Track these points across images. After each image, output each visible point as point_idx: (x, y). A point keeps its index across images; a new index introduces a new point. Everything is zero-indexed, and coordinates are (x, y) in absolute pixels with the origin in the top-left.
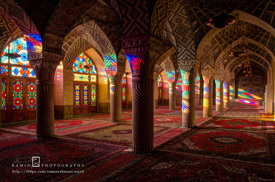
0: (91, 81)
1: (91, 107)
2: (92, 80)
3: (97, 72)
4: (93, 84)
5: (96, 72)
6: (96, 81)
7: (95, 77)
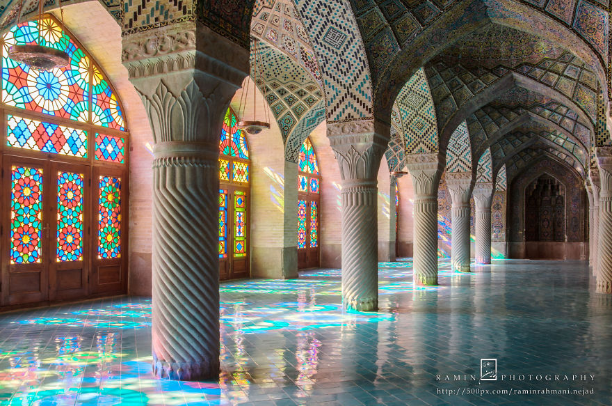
0: (234, 180)
1: (234, 260)
2: (237, 178)
3: (250, 154)
4: (239, 189)
5: (246, 153)
6: (246, 181)
7: (244, 167)
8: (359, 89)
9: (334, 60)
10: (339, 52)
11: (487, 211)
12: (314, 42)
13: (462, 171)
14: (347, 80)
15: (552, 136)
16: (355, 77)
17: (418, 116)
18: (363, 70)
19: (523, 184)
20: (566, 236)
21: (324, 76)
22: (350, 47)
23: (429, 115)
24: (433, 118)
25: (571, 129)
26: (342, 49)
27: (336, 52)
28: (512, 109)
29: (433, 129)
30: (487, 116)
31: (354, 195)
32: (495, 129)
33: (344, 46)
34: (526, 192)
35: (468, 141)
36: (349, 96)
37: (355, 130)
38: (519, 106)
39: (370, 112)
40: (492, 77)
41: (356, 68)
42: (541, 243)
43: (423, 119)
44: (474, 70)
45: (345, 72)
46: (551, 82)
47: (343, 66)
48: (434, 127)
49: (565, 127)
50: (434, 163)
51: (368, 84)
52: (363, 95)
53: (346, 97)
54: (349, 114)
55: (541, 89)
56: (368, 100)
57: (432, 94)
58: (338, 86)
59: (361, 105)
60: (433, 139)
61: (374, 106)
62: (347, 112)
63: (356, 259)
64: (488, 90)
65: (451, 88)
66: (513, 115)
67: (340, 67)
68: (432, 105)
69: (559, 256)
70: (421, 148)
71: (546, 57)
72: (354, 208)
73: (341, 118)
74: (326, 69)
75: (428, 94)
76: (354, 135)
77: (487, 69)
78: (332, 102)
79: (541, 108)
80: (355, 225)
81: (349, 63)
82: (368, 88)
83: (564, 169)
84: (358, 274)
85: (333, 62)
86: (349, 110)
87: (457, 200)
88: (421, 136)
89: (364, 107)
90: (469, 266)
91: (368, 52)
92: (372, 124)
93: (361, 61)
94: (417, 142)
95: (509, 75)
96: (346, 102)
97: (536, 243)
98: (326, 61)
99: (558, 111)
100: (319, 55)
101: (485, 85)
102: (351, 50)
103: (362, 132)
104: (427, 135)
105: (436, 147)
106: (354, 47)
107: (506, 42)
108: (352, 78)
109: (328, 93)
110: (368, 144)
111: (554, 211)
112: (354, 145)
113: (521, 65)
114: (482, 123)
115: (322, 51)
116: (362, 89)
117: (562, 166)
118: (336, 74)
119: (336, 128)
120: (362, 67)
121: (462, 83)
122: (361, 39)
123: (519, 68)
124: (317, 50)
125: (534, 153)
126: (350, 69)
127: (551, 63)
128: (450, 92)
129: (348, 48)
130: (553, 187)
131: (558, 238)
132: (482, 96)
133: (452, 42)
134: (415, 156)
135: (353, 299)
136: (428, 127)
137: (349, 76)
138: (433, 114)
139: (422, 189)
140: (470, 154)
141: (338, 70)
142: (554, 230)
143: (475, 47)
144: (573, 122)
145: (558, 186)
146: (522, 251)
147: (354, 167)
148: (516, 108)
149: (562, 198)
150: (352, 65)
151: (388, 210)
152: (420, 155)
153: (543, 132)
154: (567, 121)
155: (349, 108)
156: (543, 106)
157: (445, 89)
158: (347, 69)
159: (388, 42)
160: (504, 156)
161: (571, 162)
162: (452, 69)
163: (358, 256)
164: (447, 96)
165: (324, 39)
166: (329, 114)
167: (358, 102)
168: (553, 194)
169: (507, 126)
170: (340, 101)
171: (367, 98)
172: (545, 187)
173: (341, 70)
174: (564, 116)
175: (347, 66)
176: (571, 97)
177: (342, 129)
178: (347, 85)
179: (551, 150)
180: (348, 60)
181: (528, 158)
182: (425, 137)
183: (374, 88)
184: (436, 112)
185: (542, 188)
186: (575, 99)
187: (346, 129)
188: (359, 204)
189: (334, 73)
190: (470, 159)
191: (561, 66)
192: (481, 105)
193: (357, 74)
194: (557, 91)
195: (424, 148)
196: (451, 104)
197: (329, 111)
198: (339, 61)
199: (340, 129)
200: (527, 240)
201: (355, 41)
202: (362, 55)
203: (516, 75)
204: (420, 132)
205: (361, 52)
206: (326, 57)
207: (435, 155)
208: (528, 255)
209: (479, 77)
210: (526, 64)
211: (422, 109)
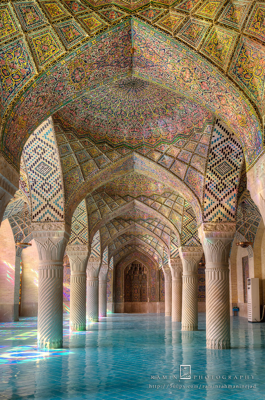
8: (55, 202)
9: (40, 182)
10: (45, 178)
11: (104, 283)
12: (28, 169)
13: (94, 257)
14: (48, 196)
15: (144, 238)
16: (53, 195)
17: (76, 221)
18: (59, 191)
19: (123, 266)
20: (148, 299)
21: (32, 191)
22: (53, 176)
23: (83, 221)
24: (86, 222)
25: (160, 235)
26: (47, 176)
27: (43, 178)
28: (126, 221)
29: (85, 230)
30: (111, 224)
31: (49, 270)
32: (115, 232)
33: (49, 174)
34: (125, 271)
35: (99, 238)
36: (48, 206)
37: (51, 228)
38: (130, 219)
39: (62, 218)
40: (123, 202)
41: (55, 189)
42: (133, 303)
43: (80, 224)
44: (113, 196)
45: (47, 191)
46: (157, 208)
47: (46, 187)
48: (86, 229)
49: (156, 233)
50: (85, 252)
51: (62, 200)
52: (58, 206)
53: (46, 207)
54: (48, 218)
55: (150, 211)
56: (61, 210)
57: (87, 208)
58: (41, 199)
59: (56, 212)
60: (85, 236)
61: (65, 214)
62: (46, 216)
63: (50, 313)
64: (120, 209)
65: (99, 206)
66: (126, 224)
67: (44, 187)
68: (86, 215)
69: (144, 311)
70: (77, 241)
71: (154, 193)
72: (49, 279)
73: (42, 220)
74: (34, 187)
75: (85, 208)
76: (51, 231)
77: (120, 197)
78: (36, 209)
79: (142, 221)
80: (49, 290)
81: (50, 185)
82: (62, 202)
83: (147, 258)
84: (51, 324)
85: (40, 184)
86: (48, 215)
87: (90, 276)
88: (77, 234)
89: (58, 214)
90: (98, 318)
91: (64, 180)
92: (64, 225)
93: (59, 185)
94: (74, 238)
95: (133, 201)
96: (46, 210)
97: (130, 303)
98: (35, 182)
99: (153, 224)
100: (30, 178)
101: (118, 206)
102: (54, 178)
103: (56, 229)
104: (81, 234)
105: (87, 241)
106: (55, 176)
107: (132, 182)
108: (51, 195)
109: (34, 203)
110: (60, 238)
111: (141, 283)
112: (50, 238)
113: (140, 196)
114: (108, 228)
115: (33, 176)
116: (58, 202)
117: (146, 256)
118: (41, 191)
119: (38, 226)
120: (59, 189)
121: (105, 203)
122: (61, 172)
123: (138, 198)
124: (29, 175)
125: (130, 248)
126: (51, 189)
127: (158, 197)
128: (97, 208)
129: (51, 176)
130: (140, 268)
131: (142, 299)
132: (116, 212)
133: (112, 179)
134: (73, 247)
135: (47, 341)
136: (82, 229)
137: (50, 193)
138: (86, 220)
139: (77, 267)
140: (99, 247)
141: (42, 189)
142: (141, 295)
143: (114, 182)
144: (161, 231)
145: (143, 268)
146: (122, 308)
147: (50, 253)
148: (128, 220)
149: (145, 275)
150: (53, 187)
151: (38, 281)
152: (76, 246)
153: (139, 236)
154: (157, 229)
155: (48, 214)
156: (144, 220)
157: (95, 206)
158: (49, 189)
159: (77, 175)
160: (115, 248)
161: (151, 254)
162: (100, 194)
163: (51, 312)
164: (96, 211)
165: (36, 169)
166: (33, 216)
167: (54, 210)
168: (140, 273)
169: (122, 231)
170: (42, 209)
171: (60, 208)
172: (136, 268)
173: (45, 189)
174: (156, 227)
175: (49, 187)
176: (167, 217)
177: (42, 227)
178: (48, 199)
179: (140, 246)
180: (50, 183)
181: (126, 250)
182: (80, 235)
183: (65, 203)
184: (88, 220)
185: (134, 268)
186: (169, 219)
187: (45, 227)
188: (53, 277)
189: (40, 190)
190: (100, 250)
191: (163, 199)
192: (114, 217)
193: (55, 193)
194: (160, 213)
195: (79, 241)
196: (97, 215)
197: (34, 214)
198: (44, 184)
199: (41, 227)
200: (125, 302)
201: (57, 172)
202: (60, 182)
203: (136, 202)
204: (77, 231)
205: (60, 180)
206: (35, 180)
207: (86, 247)
208: (126, 311)
209: (115, 201)
210: (143, 196)
211: (80, 217)
